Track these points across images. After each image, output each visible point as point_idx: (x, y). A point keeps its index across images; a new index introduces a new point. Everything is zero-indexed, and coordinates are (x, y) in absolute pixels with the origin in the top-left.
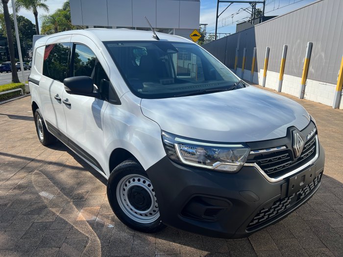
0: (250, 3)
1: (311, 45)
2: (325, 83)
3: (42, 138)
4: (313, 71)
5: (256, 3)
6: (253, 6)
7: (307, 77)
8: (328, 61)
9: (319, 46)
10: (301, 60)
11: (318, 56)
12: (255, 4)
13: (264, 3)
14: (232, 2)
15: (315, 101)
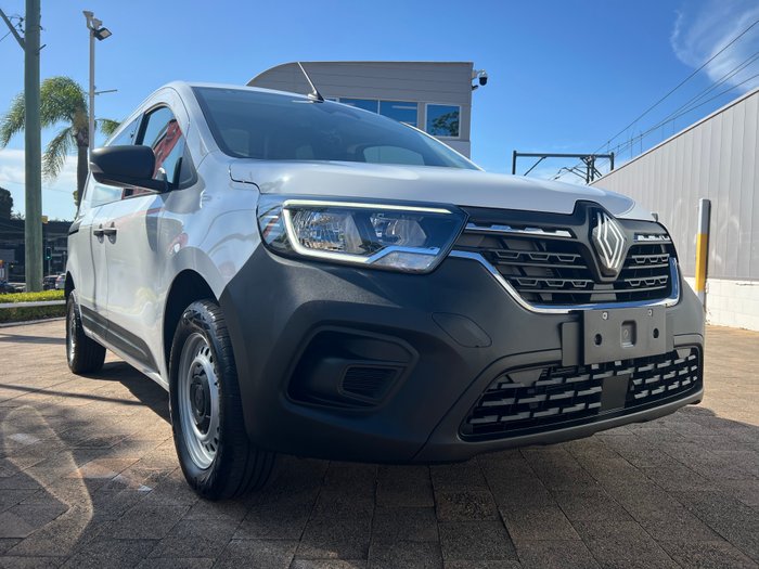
0: (582, 157)
1: (708, 206)
2: (749, 282)
3: (72, 356)
4: (719, 259)
5: (594, 157)
6: (588, 164)
7: (706, 274)
8: (750, 233)
9: (726, 204)
10: (689, 242)
11: (725, 226)
12: (593, 161)
13: (612, 157)
14: (544, 156)
15: (731, 326)
